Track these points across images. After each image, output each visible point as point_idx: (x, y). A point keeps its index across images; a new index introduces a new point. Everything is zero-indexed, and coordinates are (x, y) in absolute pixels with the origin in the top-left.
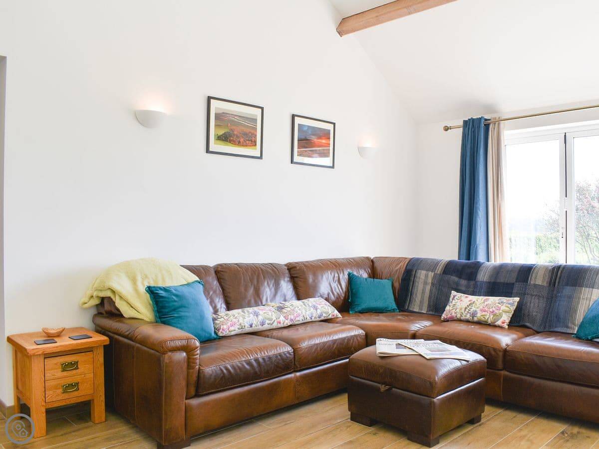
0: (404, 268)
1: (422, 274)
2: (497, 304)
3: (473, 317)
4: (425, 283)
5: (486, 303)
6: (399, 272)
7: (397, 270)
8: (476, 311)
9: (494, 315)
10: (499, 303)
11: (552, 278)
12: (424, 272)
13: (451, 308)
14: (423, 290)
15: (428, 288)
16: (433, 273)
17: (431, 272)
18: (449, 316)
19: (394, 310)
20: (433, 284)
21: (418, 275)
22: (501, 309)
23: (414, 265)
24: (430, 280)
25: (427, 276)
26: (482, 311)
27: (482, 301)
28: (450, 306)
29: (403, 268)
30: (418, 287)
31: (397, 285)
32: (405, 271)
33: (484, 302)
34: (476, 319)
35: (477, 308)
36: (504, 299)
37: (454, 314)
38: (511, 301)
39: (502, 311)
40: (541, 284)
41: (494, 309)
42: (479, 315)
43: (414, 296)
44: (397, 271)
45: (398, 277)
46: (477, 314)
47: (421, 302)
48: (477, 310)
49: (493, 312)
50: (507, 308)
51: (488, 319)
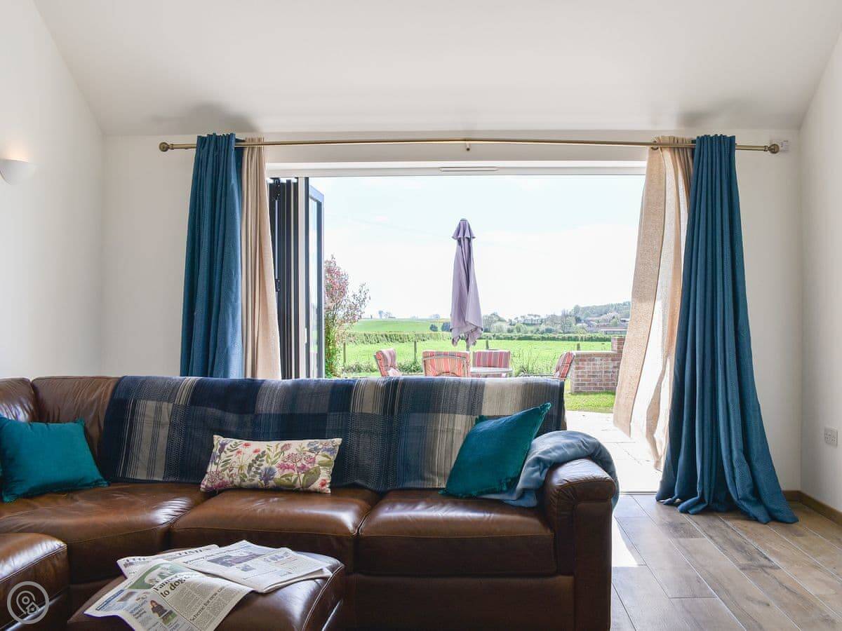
0: (108, 399)
1: (148, 407)
2: (308, 454)
3: (266, 481)
4: (157, 424)
5: (287, 453)
6: (98, 406)
7: (94, 401)
8: (270, 469)
9: (307, 473)
10: (310, 451)
11: (386, 400)
12: (151, 404)
13: (220, 469)
14: (153, 438)
15: (164, 433)
16: (172, 404)
17: (166, 403)
18: (217, 483)
19: (96, 484)
20: (172, 425)
21: (140, 409)
22: (317, 461)
23: (128, 391)
24: (166, 418)
25: (158, 411)
26: (282, 467)
27: (279, 450)
28: (216, 464)
29: (105, 397)
30: (141, 432)
31: (95, 431)
32: (110, 403)
33: (282, 452)
34: (271, 483)
35: (273, 463)
36: (319, 443)
37: (227, 479)
38: (331, 446)
39: (319, 464)
40: (371, 412)
41: (304, 462)
42: (277, 476)
43: (135, 450)
44: (92, 403)
45: (97, 416)
46: (273, 474)
47: (152, 461)
48: (274, 466)
49: (303, 467)
50: (325, 459)
51: (296, 480)
